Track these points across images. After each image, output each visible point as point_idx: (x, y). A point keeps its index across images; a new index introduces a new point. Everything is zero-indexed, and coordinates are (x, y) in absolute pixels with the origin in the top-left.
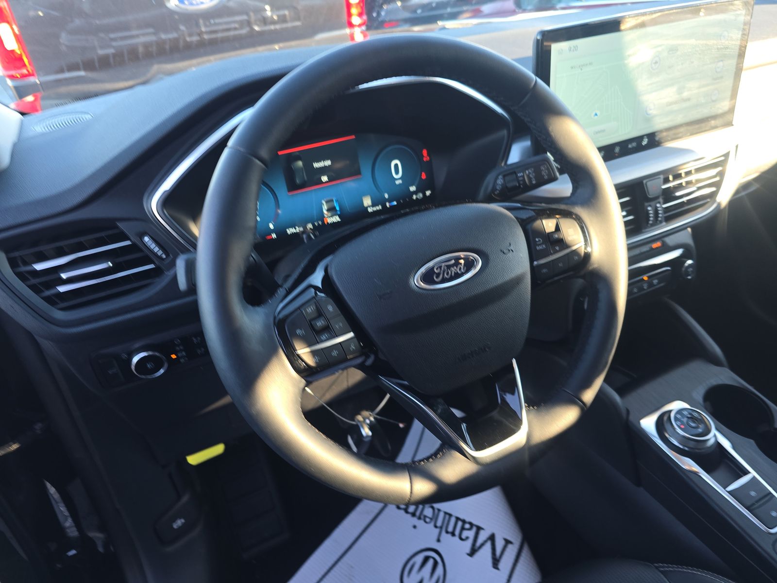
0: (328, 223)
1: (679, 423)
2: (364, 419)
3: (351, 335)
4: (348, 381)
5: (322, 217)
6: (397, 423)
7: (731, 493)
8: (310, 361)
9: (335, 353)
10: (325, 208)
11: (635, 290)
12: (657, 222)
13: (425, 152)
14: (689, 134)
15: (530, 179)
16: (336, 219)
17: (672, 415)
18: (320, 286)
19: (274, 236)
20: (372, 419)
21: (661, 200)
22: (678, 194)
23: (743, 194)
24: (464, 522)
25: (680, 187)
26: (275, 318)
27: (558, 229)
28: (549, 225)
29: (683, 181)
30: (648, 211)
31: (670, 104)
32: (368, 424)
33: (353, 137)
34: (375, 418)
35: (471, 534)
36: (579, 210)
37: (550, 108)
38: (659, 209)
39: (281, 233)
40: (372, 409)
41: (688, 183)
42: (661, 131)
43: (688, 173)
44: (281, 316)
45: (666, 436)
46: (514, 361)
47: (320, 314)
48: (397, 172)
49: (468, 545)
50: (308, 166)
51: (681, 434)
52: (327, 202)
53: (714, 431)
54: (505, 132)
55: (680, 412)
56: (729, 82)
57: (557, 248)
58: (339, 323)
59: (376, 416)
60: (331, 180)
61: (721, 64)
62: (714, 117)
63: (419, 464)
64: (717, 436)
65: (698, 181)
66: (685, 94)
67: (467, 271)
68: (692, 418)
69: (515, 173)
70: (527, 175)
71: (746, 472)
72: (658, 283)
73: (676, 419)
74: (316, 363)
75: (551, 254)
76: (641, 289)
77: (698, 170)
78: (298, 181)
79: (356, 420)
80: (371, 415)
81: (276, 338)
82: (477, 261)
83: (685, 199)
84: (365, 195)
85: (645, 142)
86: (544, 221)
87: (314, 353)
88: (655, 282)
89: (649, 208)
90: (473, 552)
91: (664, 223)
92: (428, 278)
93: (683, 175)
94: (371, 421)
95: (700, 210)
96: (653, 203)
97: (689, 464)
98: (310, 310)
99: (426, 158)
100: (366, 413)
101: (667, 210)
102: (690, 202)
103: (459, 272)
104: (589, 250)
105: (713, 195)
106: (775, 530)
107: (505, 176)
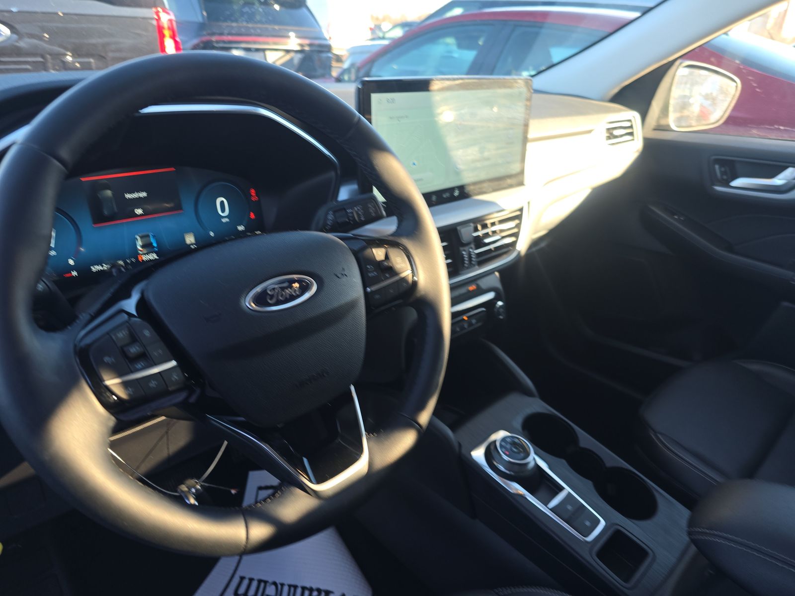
0: (143, 260)
1: (504, 450)
2: (189, 488)
3: (173, 363)
4: (168, 448)
5: (136, 254)
6: (228, 489)
7: (552, 510)
8: (122, 393)
9: (153, 384)
10: (139, 243)
11: (458, 329)
12: (471, 266)
13: (253, 192)
14: (491, 189)
15: (358, 215)
16: (153, 256)
17: (498, 444)
18: (134, 313)
19: (74, 273)
20: (199, 487)
21: (473, 246)
22: (487, 241)
23: (534, 249)
25: (487, 235)
26: (75, 346)
27: (387, 257)
28: (379, 254)
29: (489, 230)
30: (463, 254)
31: (474, 161)
32: (193, 494)
33: (173, 169)
34: (201, 486)
36: (405, 242)
37: (374, 144)
38: (472, 253)
39: (84, 271)
40: (198, 477)
41: (494, 232)
42: (469, 185)
43: (493, 224)
44: (83, 344)
45: (494, 464)
46: (352, 388)
47: (134, 338)
48: (223, 210)
50: (119, 196)
51: (506, 459)
52: (141, 237)
53: (533, 455)
54: (332, 174)
55: (504, 440)
56: (518, 148)
57: (387, 275)
58: (157, 350)
59: (202, 484)
60: (146, 213)
62: (510, 176)
63: (256, 507)
64: (535, 460)
65: (502, 231)
66: (486, 154)
67: (302, 294)
68: (514, 444)
69: (345, 209)
70: (356, 212)
71: (562, 489)
72: (477, 323)
73: (501, 446)
74: (129, 395)
75: (383, 281)
76: (462, 328)
77: (501, 222)
78: (106, 212)
79: (179, 490)
80: (197, 483)
81: (77, 368)
82: (312, 284)
83: (492, 247)
84: (188, 232)
85: (456, 193)
86: (375, 251)
87: (125, 385)
88: (474, 321)
89: (464, 253)
91: (477, 267)
92: (261, 299)
93: (489, 225)
94: (197, 490)
95: (505, 256)
96: (466, 248)
97: (516, 488)
98: (122, 335)
99: (254, 198)
100: (191, 482)
101: (479, 255)
102: (497, 249)
103: (294, 294)
104: (415, 278)
105: (513, 244)
106: (590, 538)
107: (335, 212)
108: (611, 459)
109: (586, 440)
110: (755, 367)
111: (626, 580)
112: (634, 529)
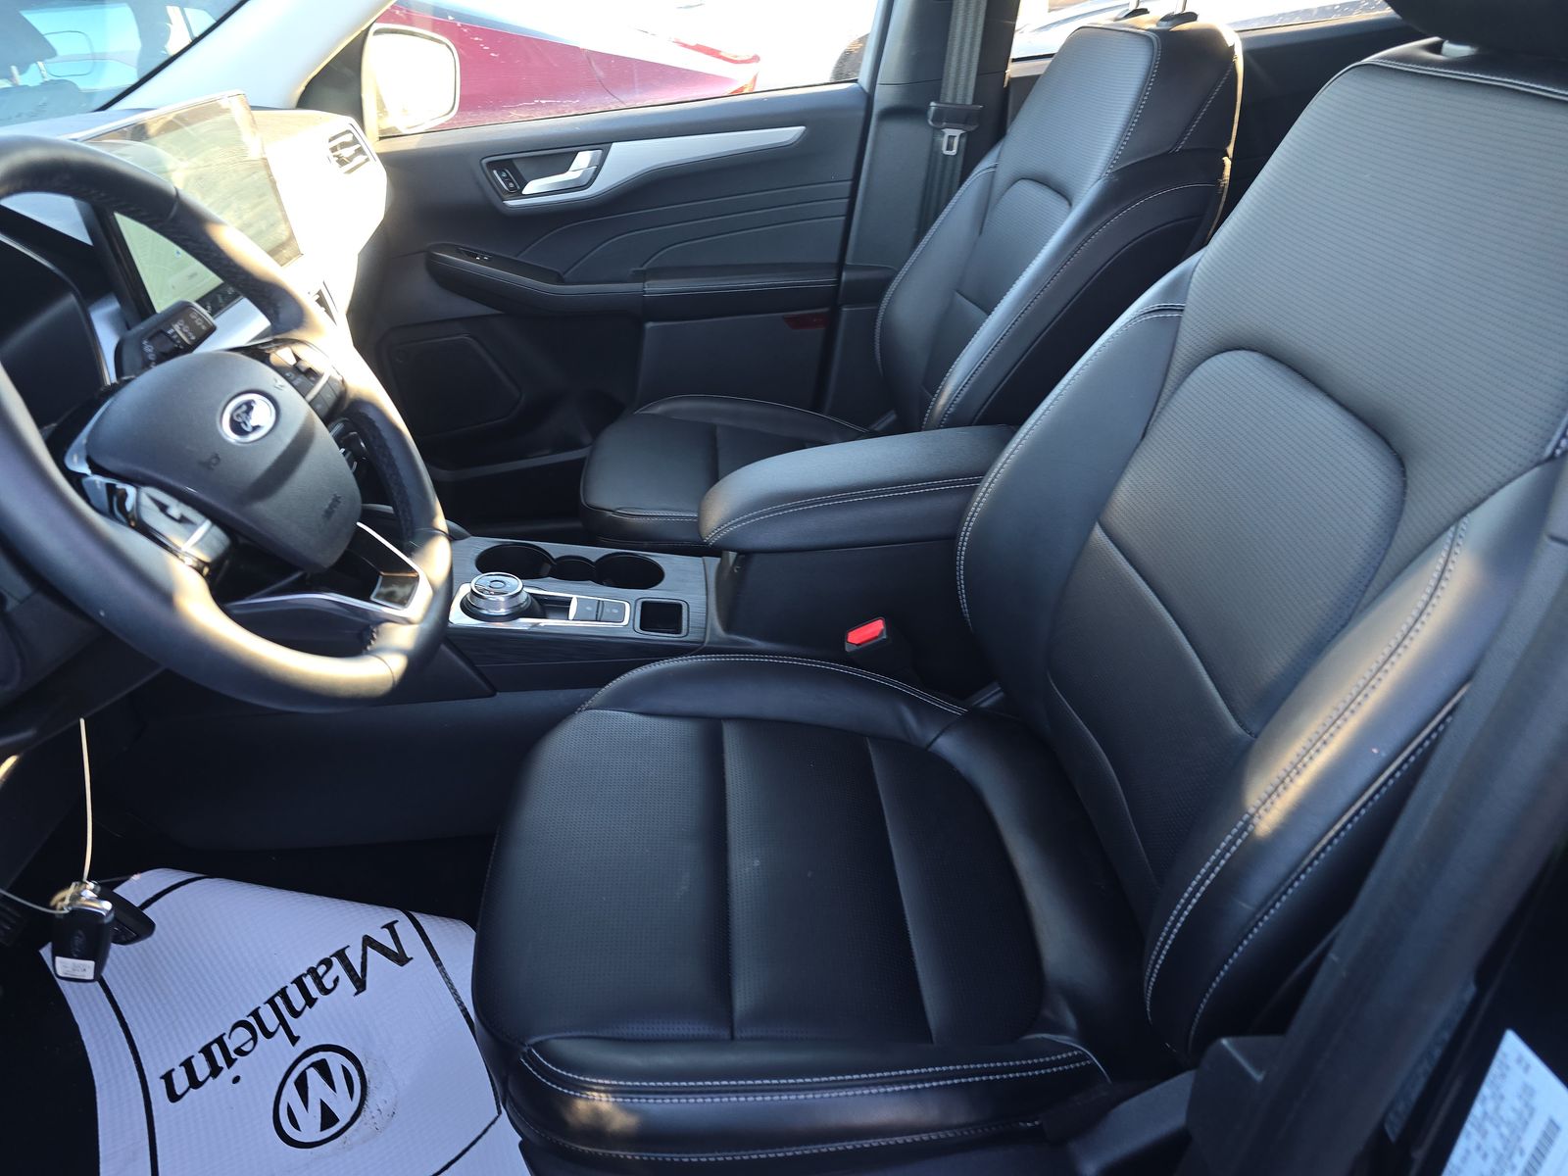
1: (486, 592)
7: (575, 620)
15: (185, 333)
17: (475, 590)
24: (312, 971)
27: (297, 358)
35: (338, 968)
49: (345, 981)
51: (496, 599)
55: (477, 584)
57: (313, 379)
61: (254, 176)
66: (247, 217)
69: (162, 331)
70: (180, 331)
71: (570, 599)
73: (480, 590)
75: (313, 387)
90: (360, 984)
97: (524, 624)
106: (626, 622)
107: (150, 339)
108: (594, 553)
109: (556, 550)
110: (659, 409)
111: (678, 630)
112: (654, 594)
